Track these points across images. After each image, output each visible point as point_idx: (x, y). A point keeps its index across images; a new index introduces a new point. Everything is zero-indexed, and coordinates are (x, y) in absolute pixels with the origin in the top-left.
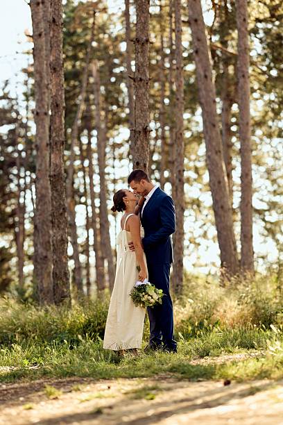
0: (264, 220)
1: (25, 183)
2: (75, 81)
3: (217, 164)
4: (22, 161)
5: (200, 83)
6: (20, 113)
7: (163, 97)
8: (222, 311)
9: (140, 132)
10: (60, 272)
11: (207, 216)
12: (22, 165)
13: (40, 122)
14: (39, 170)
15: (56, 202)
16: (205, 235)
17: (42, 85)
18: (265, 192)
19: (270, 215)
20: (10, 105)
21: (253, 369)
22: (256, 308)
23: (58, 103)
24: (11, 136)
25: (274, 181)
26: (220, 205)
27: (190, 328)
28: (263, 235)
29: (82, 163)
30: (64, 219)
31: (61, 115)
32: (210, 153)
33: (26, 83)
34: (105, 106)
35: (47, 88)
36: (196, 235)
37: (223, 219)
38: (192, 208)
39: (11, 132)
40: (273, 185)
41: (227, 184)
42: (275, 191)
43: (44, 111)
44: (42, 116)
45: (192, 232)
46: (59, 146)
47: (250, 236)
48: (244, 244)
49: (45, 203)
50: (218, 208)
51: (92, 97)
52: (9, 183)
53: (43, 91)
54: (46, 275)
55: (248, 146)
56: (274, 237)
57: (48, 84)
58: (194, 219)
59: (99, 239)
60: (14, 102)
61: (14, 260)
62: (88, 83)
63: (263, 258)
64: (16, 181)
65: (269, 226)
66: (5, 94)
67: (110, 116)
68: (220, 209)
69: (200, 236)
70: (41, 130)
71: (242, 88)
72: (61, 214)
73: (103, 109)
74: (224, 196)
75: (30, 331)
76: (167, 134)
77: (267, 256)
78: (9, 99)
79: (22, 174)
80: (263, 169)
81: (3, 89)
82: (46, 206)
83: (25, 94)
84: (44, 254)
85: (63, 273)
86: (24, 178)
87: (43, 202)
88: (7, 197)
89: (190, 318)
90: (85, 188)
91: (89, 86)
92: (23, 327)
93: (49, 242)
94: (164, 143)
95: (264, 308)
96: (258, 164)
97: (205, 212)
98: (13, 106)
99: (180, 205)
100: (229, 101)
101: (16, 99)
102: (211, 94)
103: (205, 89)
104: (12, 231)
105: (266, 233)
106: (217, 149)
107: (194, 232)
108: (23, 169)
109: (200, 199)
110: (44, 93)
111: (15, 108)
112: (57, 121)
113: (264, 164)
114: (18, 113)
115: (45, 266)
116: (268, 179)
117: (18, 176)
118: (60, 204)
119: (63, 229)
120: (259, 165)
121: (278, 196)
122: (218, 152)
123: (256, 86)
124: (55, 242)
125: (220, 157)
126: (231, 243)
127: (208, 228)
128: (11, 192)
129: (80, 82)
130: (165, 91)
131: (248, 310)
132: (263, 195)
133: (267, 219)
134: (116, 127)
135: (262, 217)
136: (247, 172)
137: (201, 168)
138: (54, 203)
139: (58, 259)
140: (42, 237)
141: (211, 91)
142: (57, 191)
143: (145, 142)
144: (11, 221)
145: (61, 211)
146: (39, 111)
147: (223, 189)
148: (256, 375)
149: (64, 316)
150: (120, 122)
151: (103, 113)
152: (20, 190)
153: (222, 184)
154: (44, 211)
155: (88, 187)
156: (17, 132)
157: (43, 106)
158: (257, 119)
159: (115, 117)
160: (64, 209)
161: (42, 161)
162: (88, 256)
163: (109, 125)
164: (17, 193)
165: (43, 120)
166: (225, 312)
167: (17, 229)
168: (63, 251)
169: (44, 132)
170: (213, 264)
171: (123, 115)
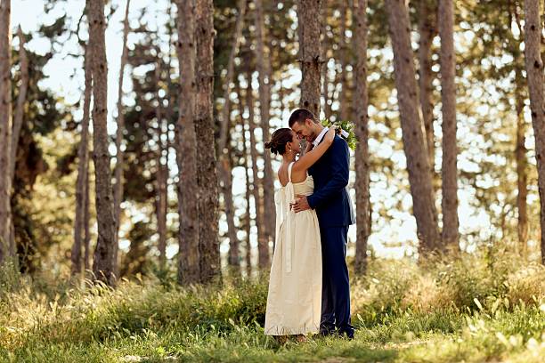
0: (474, 186)
1: (168, 140)
2: (231, 8)
3: (412, 110)
4: (164, 112)
5: (390, 7)
6: (162, 50)
7: (345, 28)
8: (416, 293)
9: (309, 63)
10: (208, 243)
11: (401, 180)
12: (163, 116)
13: (184, 56)
14: (182, 117)
15: (203, 155)
16: (399, 206)
17: (186, 9)
18: (476, 150)
19: (483, 179)
20: (148, 40)
21: (447, 352)
22: (460, 290)
23: (205, 28)
24: (149, 80)
25: (487, 137)
26: (415, 163)
27: (374, 314)
28: (474, 205)
29: (241, 114)
30: (213, 176)
31: (209, 43)
32: (402, 96)
33: (169, 11)
34: (269, 40)
35: (193, 12)
36: (387, 206)
37: (419, 180)
38: (383, 171)
39: (150, 74)
40: (486, 141)
41: (425, 136)
42: (489, 149)
43: (188, 41)
44: (187, 48)
45: (383, 203)
46: (206, 83)
47: (453, 201)
48: (446, 212)
49: (190, 159)
50: (413, 166)
51: (252, 28)
52: (148, 140)
53: (187, 15)
54: (191, 251)
55: (451, 86)
56: (487, 208)
57: (194, 8)
58: (386, 185)
59: (262, 209)
60: (153, 36)
61: (155, 238)
62: (247, 10)
63: (474, 234)
64: (156, 138)
65: (481, 193)
66: (141, 26)
67: (276, 53)
68: (416, 168)
69: (392, 207)
70: (185, 66)
71: (444, 11)
72: (210, 169)
73: (267, 44)
74: (421, 151)
75: (168, 317)
76: (350, 76)
77: (479, 233)
78: (146, 31)
79: (164, 128)
80: (473, 120)
81: (140, 19)
82: (191, 164)
83: (168, 25)
84: (190, 224)
85: (212, 245)
86: (167, 133)
87: (188, 157)
88: (143, 158)
89: (375, 302)
90: (244, 145)
91: (249, 13)
92: (160, 312)
93: (195, 209)
94: (345, 87)
95: (470, 290)
96: (467, 113)
97: (399, 176)
98: (152, 41)
99: (363, 161)
100: (429, 31)
101: (156, 32)
102: (403, 21)
103: (397, 15)
104: (152, 200)
105: (477, 202)
106: (411, 91)
107: (385, 203)
108: (165, 122)
109: (392, 159)
110: (189, 19)
111: (154, 43)
112: (204, 51)
113: (474, 114)
114: (158, 50)
115: (190, 239)
116: (480, 133)
117: (159, 131)
118: (208, 157)
119: (212, 189)
120: (469, 116)
121: (493, 156)
122: (413, 95)
123: (464, 14)
124: (201, 205)
125: (415, 100)
126: (430, 211)
127: (403, 196)
128: (150, 151)
129: (238, 10)
130: (346, 20)
131: (450, 292)
132: (473, 154)
133: (478, 184)
134: (285, 67)
135: (472, 181)
136: (449, 119)
137: (393, 120)
138: (201, 155)
139: (205, 227)
140: (187, 202)
141: (404, 16)
142: (203, 140)
143: (316, 76)
144: (149, 187)
145: (209, 165)
146: (182, 42)
147: (420, 143)
148: (450, 358)
149: (212, 298)
150: (289, 60)
151: (266, 50)
152: (161, 149)
153: (418, 136)
154: (189, 170)
155: (248, 144)
156: (157, 73)
157: (188, 35)
158: (465, 56)
159: (283, 55)
160: (212, 163)
161: (186, 105)
162: (248, 233)
163: (276, 64)
164: (158, 153)
165: (187, 53)
166: (419, 294)
167: (158, 198)
168: (212, 217)
169: (189, 69)
170: (410, 243)
171: (294, 52)
